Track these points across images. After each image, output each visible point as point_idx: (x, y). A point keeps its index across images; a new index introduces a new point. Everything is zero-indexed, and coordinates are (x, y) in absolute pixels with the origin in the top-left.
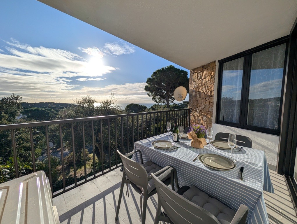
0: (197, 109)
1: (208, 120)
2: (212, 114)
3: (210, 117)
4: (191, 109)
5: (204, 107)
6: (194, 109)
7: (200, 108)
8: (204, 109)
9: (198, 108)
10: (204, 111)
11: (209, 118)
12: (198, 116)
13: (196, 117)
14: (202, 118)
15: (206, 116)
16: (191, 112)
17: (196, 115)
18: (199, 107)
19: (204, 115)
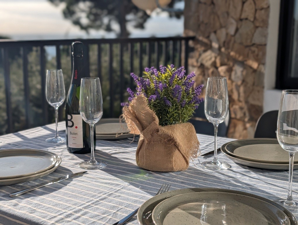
0: (213, 36)
1: (250, 80)
2: (264, 54)
3: (255, 65)
4: (193, 38)
5: (237, 30)
6: (201, 38)
7: (222, 33)
8: (237, 35)
9: (215, 32)
10: (236, 46)
11: (255, 71)
12: (214, 65)
13: (208, 69)
14: (230, 71)
15: (242, 64)
16: (193, 49)
17: (208, 64)
18: (218, 32)
19: (235, 61)
